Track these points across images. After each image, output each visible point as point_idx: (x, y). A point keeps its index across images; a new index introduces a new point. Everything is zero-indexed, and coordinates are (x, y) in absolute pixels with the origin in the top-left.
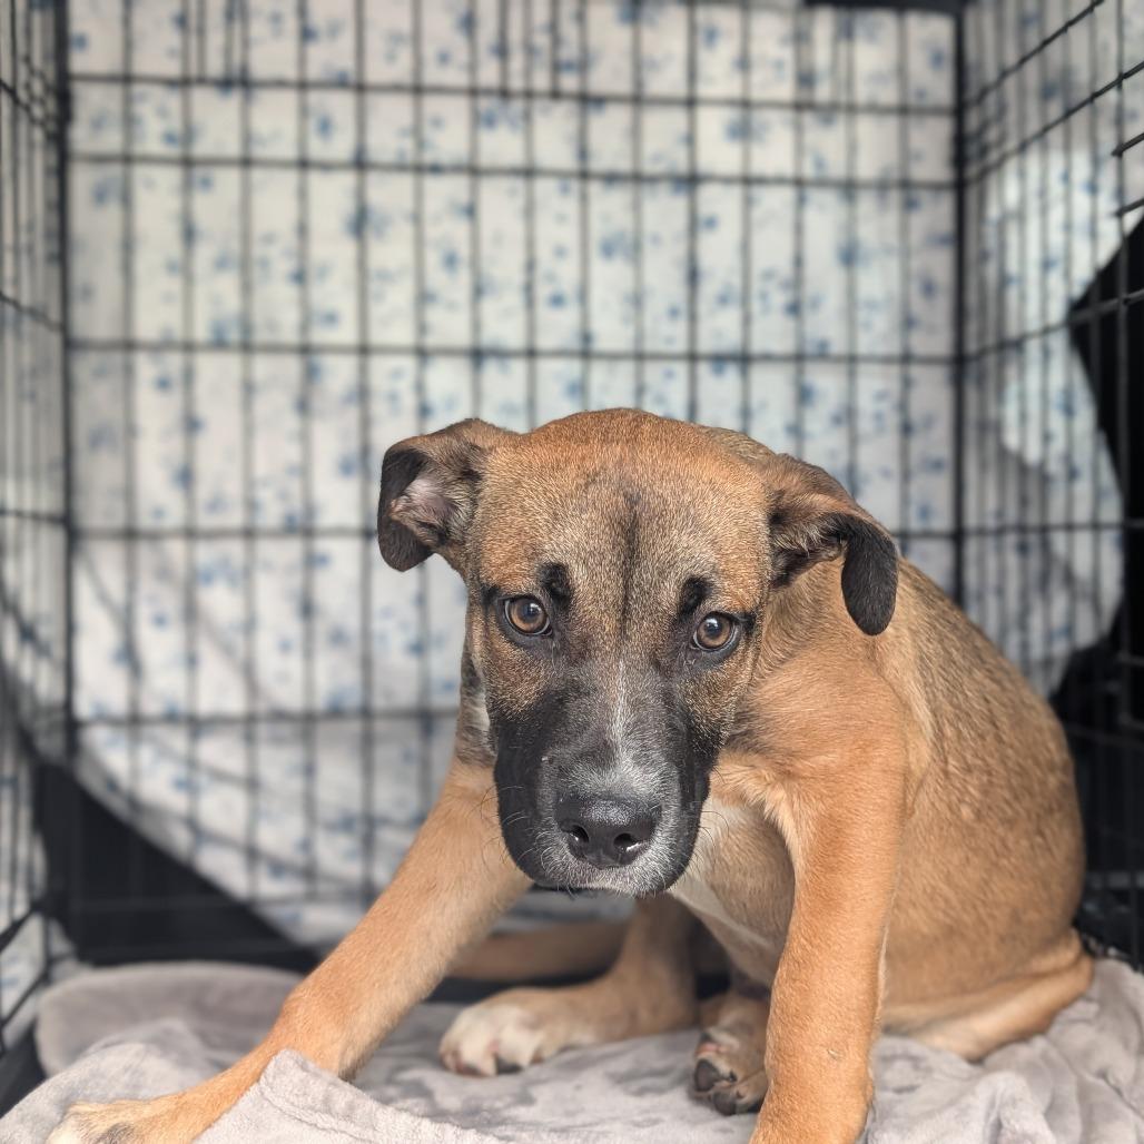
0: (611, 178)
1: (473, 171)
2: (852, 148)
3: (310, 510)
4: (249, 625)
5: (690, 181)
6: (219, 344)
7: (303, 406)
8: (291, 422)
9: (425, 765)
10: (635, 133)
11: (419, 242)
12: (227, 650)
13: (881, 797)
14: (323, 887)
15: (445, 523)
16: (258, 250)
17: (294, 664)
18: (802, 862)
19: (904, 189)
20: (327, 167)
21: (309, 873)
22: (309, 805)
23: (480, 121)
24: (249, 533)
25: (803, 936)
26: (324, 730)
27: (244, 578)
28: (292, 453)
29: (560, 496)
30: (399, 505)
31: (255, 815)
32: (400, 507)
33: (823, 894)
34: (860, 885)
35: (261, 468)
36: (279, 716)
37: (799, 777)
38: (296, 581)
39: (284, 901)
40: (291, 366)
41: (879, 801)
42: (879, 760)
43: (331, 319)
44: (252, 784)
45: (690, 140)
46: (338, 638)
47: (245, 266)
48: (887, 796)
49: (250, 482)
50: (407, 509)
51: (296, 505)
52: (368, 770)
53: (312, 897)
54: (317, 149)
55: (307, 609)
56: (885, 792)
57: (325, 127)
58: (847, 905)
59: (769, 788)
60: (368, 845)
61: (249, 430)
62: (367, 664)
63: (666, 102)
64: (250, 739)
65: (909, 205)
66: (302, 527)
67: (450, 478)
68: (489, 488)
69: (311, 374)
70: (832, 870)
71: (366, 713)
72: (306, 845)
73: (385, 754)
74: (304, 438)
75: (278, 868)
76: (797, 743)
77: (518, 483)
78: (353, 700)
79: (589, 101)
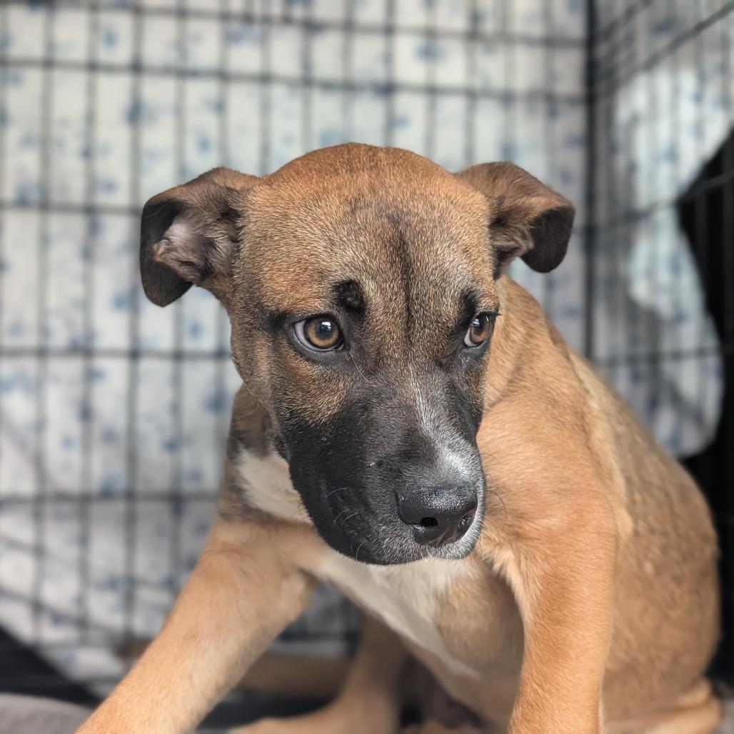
0: (328, 86)
1: (223, 76)
2: (510, 68)
3: (90, 335)
4: (40, 425)
5: (387, 90)
6: (22, 203)
7: (87, 254)
8: (77, 266)
9: (175, 539)
10: (346, 54)
11: (181, 130)
12: (21, 444)
13: (598, 557)
14: (93, 635)
15: (206, 260)
16: (56, 132)
17: (75, 456)
18: (531, 615)
19: (548, 101)
20: (111, 69)
21: (82, 623)
22: (83, 568)
23: (230, 39)
24: (42, 353)
25: (535, 682)
26: (97, 509)
27: (36, 388)
28: (77, 290)
29: (331, 223)
30: (160, 248)
31: (40, 576)
32: (161, 250)
33: (551, 644)
34: (583, 636)
35: (53, 301)
36: (62, 497)
37: (526, 538)
38: (77, 392)
39: (63, 645)
40: (77, 224)
41: (596, 560)
42: (594, 523)
43: (110, 187)
44: (39, 551)
45: (388, 58)
46: (109, 436)
47: (45, 143)
48: (602, 556)
49: (43, 312)
50: (169, 251)
51: (79, 330)
52: (130, 543)
53: (84, 642)
54: (104, 55)
55: (86, 413)
56: (600, 553)
57: (111, 39)
58: (572, 654)
59: (498, 548)
60: (129, 602)
61: (44, 272)
62: (132, 457)
63: (369, 30)
64: (38, 517)
65: (552, 113)
66: (83, 349)
67: (210, 220)
68: (253, 224)
69: (94, 229)
70: (557, 622)
71: (130, 496)
72: (80, 600)
73: (144, 530)
74: (87, 280)
75: (58, 618)
76: (524, 505)
77: (286, 216)
78: (121, 484)
79: (312, 27)
